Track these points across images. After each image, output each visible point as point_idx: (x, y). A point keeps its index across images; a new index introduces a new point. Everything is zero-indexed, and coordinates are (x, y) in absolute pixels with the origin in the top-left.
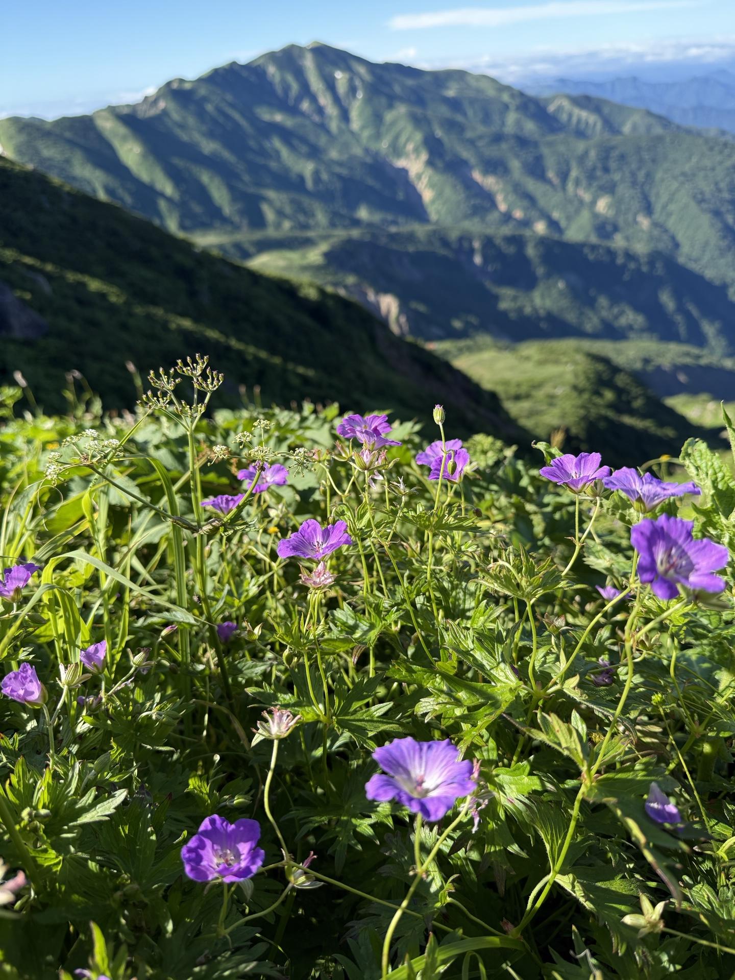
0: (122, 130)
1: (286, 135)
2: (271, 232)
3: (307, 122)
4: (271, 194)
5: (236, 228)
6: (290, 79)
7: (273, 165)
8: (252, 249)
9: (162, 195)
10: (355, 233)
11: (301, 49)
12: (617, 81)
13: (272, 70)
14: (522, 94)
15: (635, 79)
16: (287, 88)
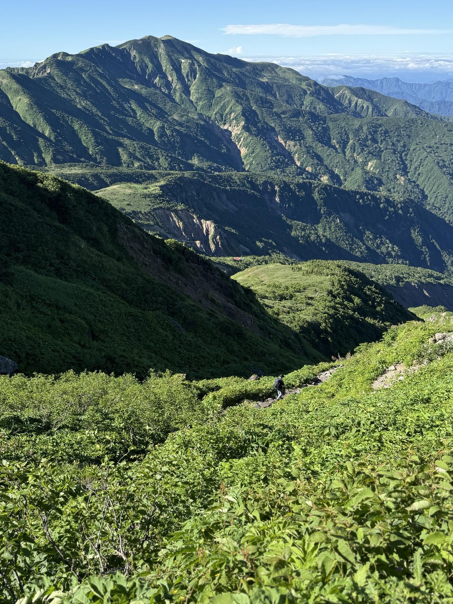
0: (15, 86)
1: (141, 100)
2: (124, 169)
3: (158, 91)
4: (127, 142)
5: (98, 164)
6: (147, 60)
7: (130, 120)
8: (108, 181)
9: (42, 135)
10: (187, 174)
11: (156, 39)
12: (384, 81)
13: (133, 53)
14: (316, 84)
15: (397, 80)
16: (144, 68)
